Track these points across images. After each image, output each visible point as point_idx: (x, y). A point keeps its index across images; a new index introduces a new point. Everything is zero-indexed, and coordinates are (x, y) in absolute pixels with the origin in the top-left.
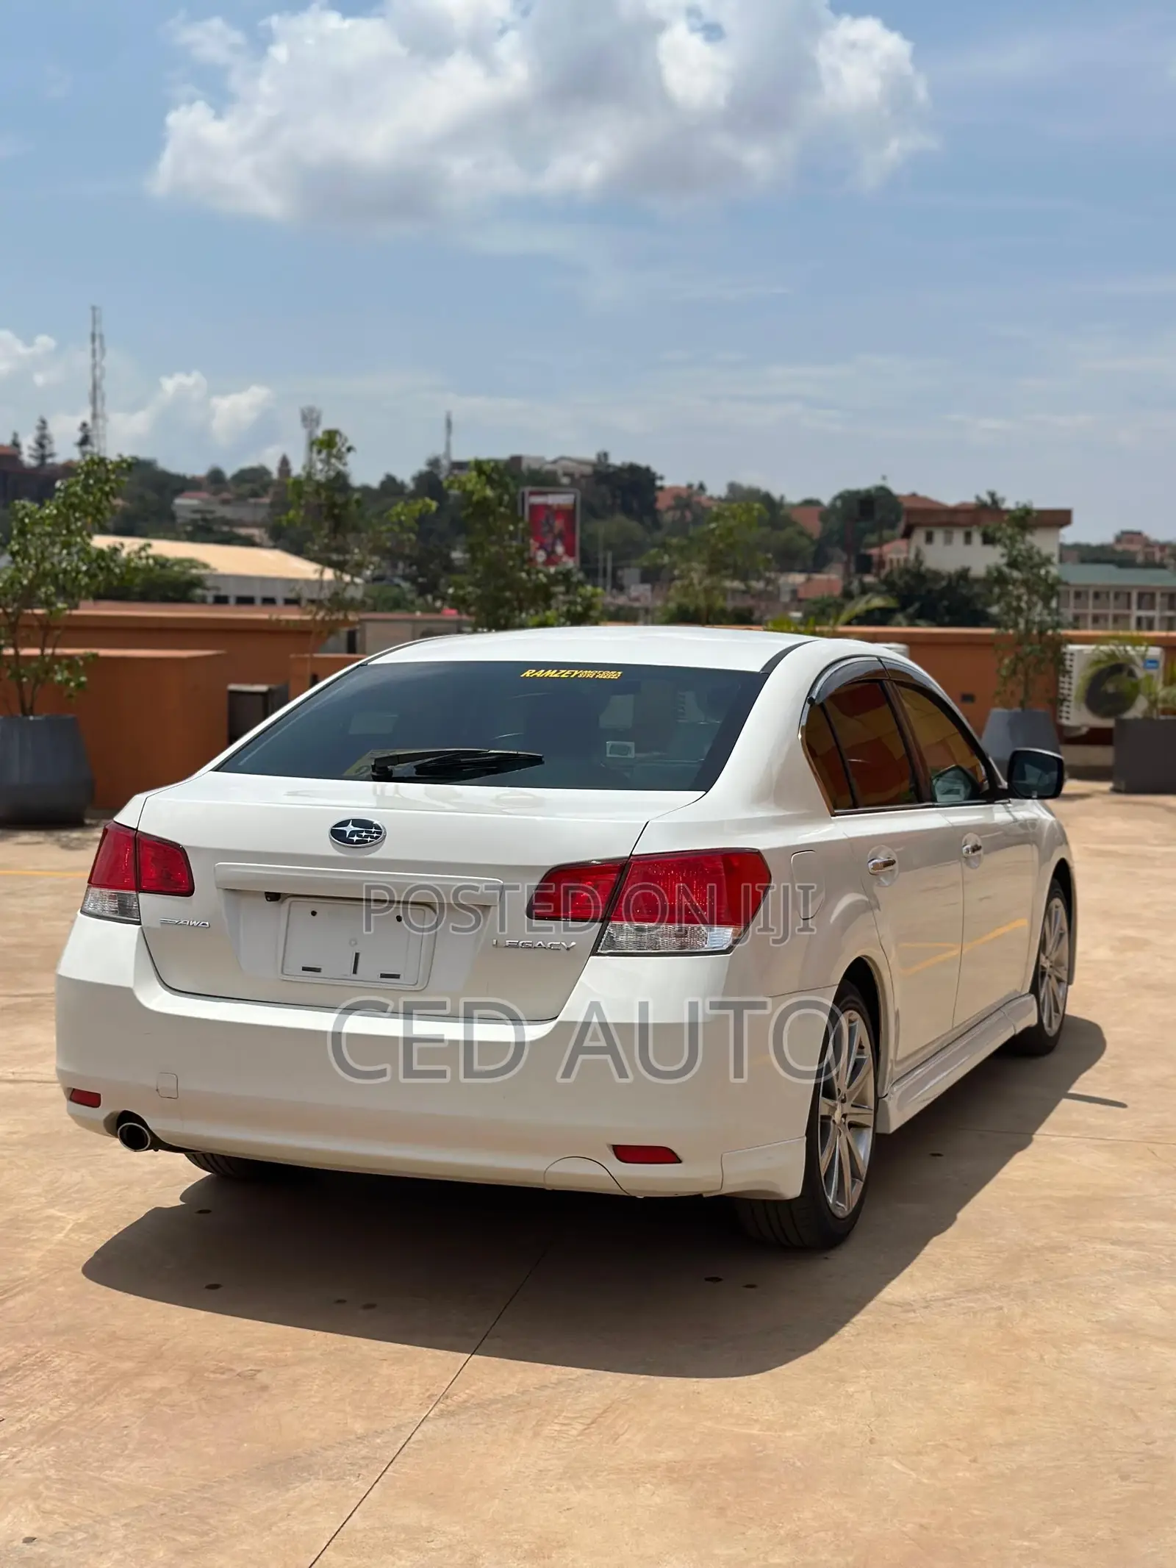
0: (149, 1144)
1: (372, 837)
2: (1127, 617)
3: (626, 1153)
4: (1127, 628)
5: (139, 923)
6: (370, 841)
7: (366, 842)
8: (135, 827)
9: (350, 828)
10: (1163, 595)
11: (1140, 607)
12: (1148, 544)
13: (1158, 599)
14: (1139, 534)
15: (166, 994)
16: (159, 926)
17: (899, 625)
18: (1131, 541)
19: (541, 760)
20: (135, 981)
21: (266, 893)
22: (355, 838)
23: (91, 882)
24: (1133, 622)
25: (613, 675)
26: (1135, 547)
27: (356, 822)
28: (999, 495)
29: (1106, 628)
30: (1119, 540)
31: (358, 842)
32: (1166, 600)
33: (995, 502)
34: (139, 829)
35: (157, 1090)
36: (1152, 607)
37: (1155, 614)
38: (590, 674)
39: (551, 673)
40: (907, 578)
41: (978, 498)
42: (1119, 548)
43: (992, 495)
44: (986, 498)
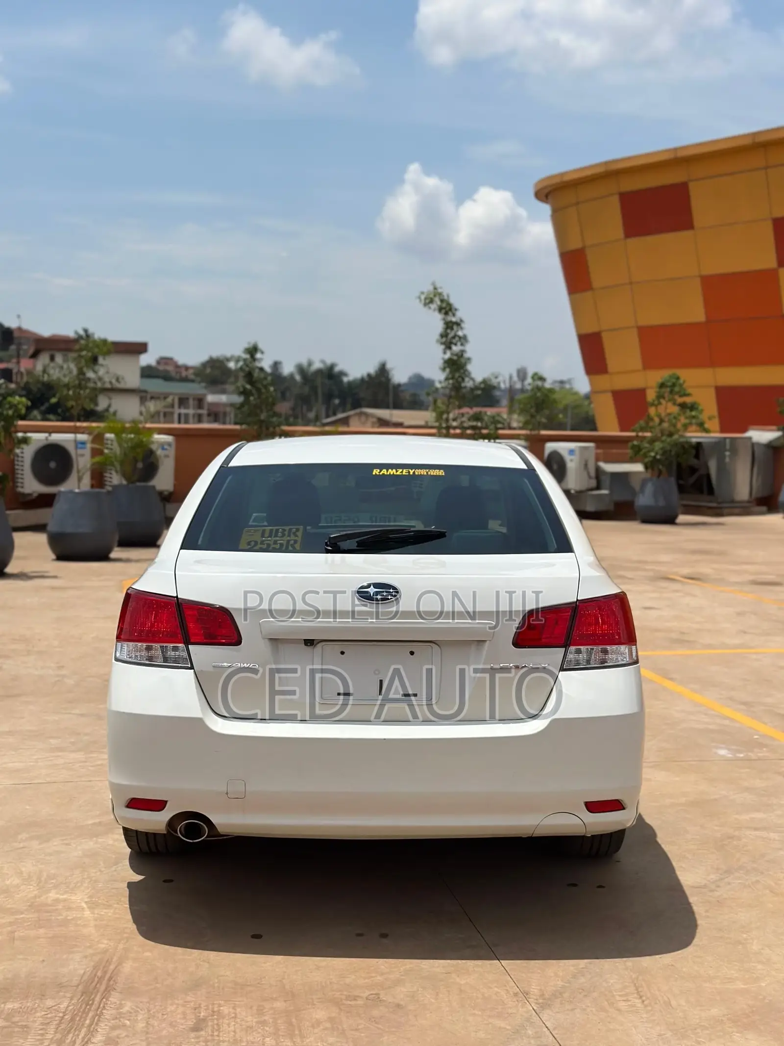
0: (206, 835)
1: (392, 595)
2: (172, 414)
3: (593, 807)
4: (172, 422)
5: (192, 668)
6: (391, 599)
7: (388, 599)
8: (175, 595)
9: (372, 590)
10: (194, 399)
11: (180, 407)
12: (177, 366)
13: (191, 402)
14: (171, 359)
15: (220, 720)
16: (211, 669)
17: (34, 419)
18: (166, 364)
19: (445, 534)
20: (203, 713)
21: (305, 640)
22: (379, 597)
23: (119, 638)
24: (176, 417)
25: (441, 473)
26: (170, 368)
27: (376, 585)
28: (91, 331)
29: (159, 422)
30: (158, 362)
31: (382, 600)
32: (196, 402)
33: (88, 336)
34: (179, 597)
35: (227, 793)
36: (187, 407)
37: (191, 411)
38: (423, 472)
39: (392, 472)
40: (39, 386)
41: (76, 333)
42: (161, 368)
43: (86, 331)
44: (82, 333)
